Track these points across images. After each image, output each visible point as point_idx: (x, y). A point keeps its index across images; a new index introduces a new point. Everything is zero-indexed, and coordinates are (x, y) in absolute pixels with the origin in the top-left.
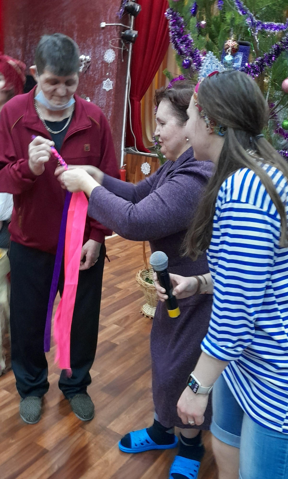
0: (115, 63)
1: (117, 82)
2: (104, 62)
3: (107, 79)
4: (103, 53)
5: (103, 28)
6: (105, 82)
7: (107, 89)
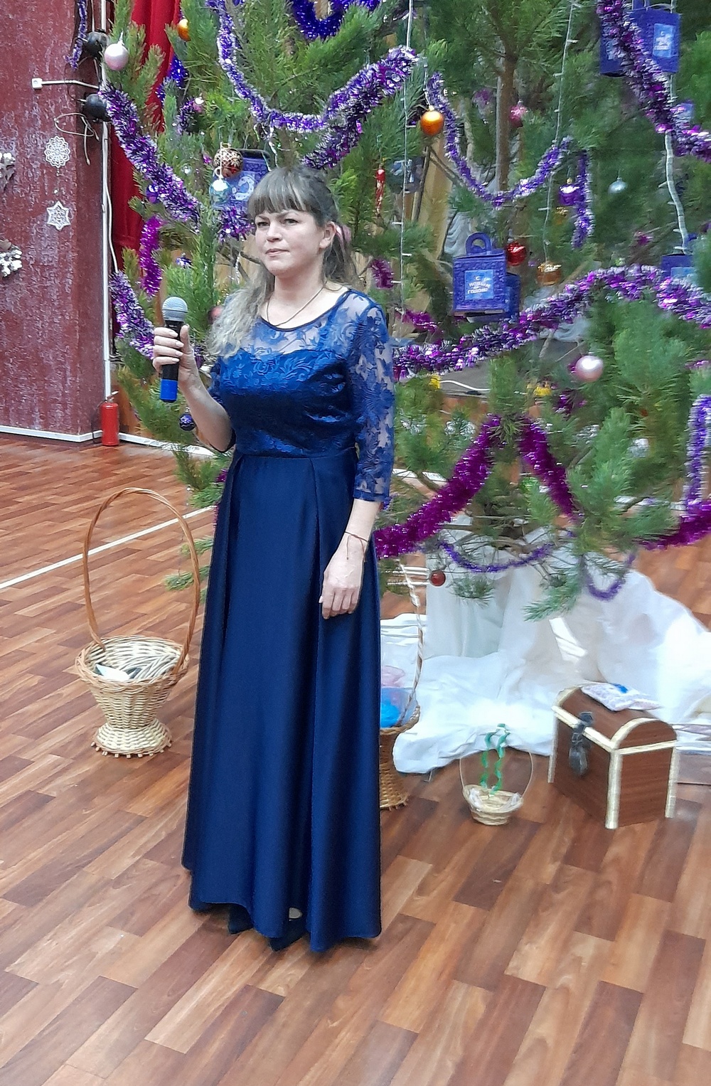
0: (72, 166)
1: (79, 209)
2: (46, 166)
3: (55, 204)
4: (43, 145)
5: (38, 90)
6: (51, 211)
7: (59, 226)
